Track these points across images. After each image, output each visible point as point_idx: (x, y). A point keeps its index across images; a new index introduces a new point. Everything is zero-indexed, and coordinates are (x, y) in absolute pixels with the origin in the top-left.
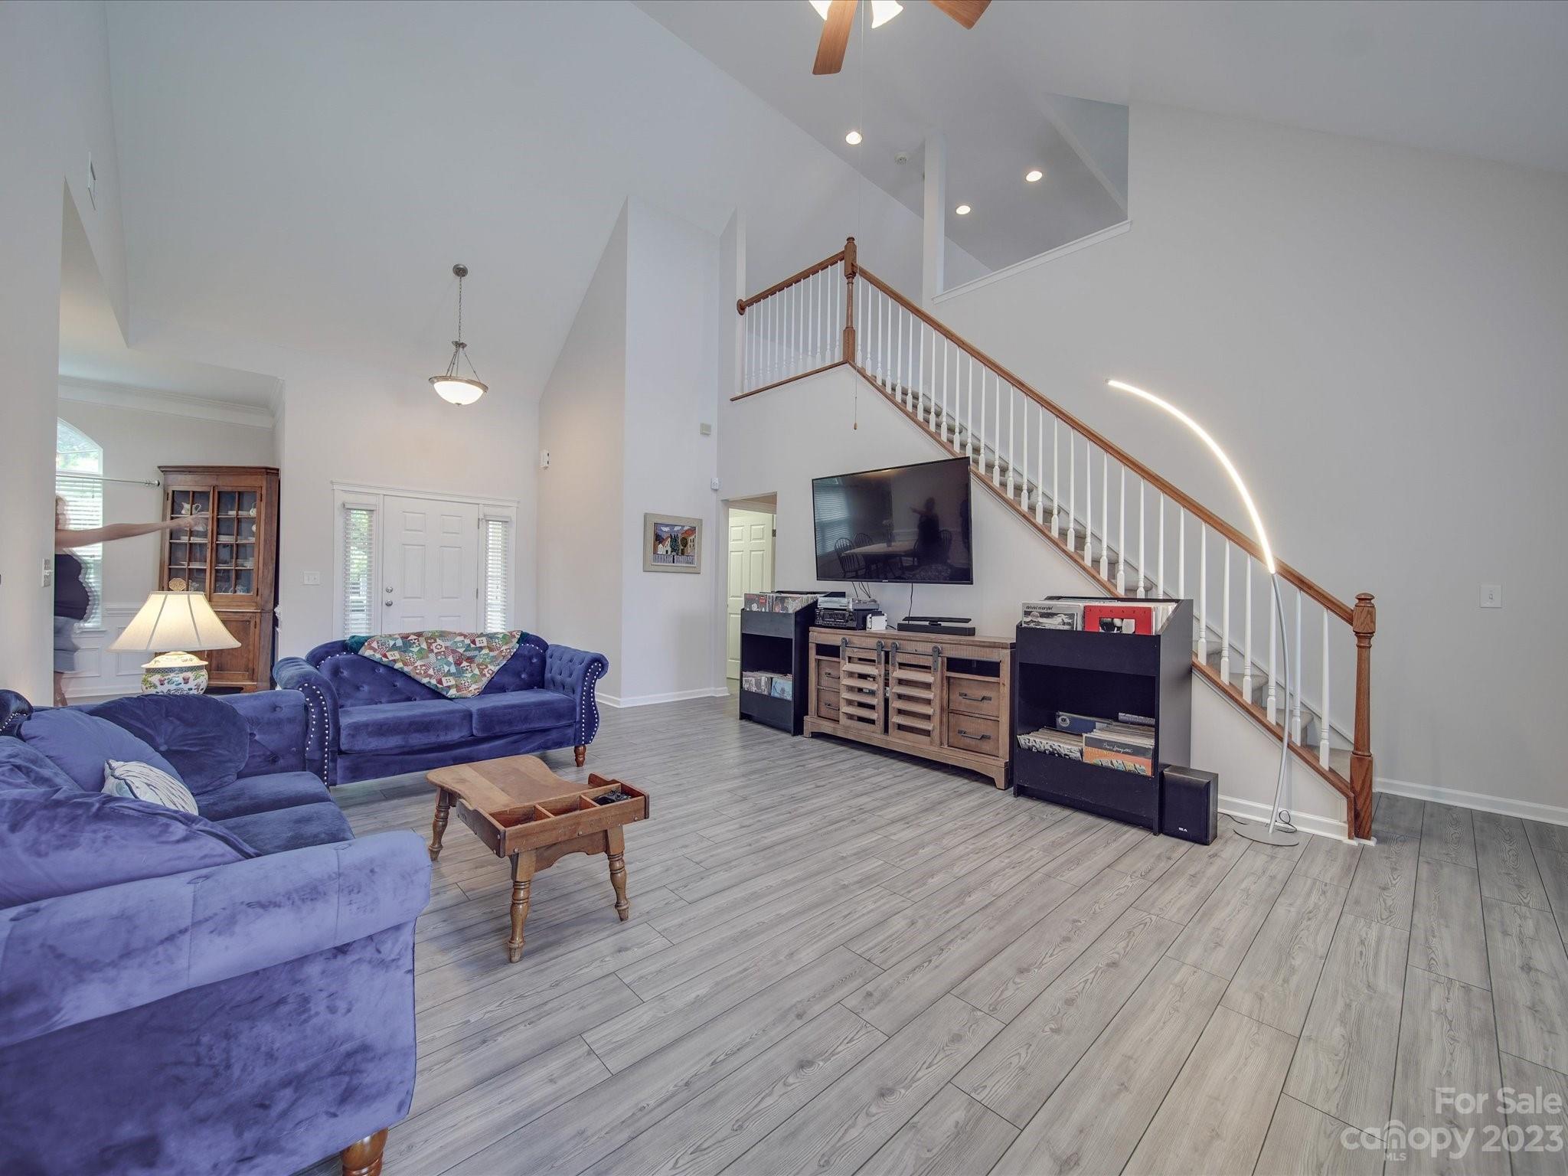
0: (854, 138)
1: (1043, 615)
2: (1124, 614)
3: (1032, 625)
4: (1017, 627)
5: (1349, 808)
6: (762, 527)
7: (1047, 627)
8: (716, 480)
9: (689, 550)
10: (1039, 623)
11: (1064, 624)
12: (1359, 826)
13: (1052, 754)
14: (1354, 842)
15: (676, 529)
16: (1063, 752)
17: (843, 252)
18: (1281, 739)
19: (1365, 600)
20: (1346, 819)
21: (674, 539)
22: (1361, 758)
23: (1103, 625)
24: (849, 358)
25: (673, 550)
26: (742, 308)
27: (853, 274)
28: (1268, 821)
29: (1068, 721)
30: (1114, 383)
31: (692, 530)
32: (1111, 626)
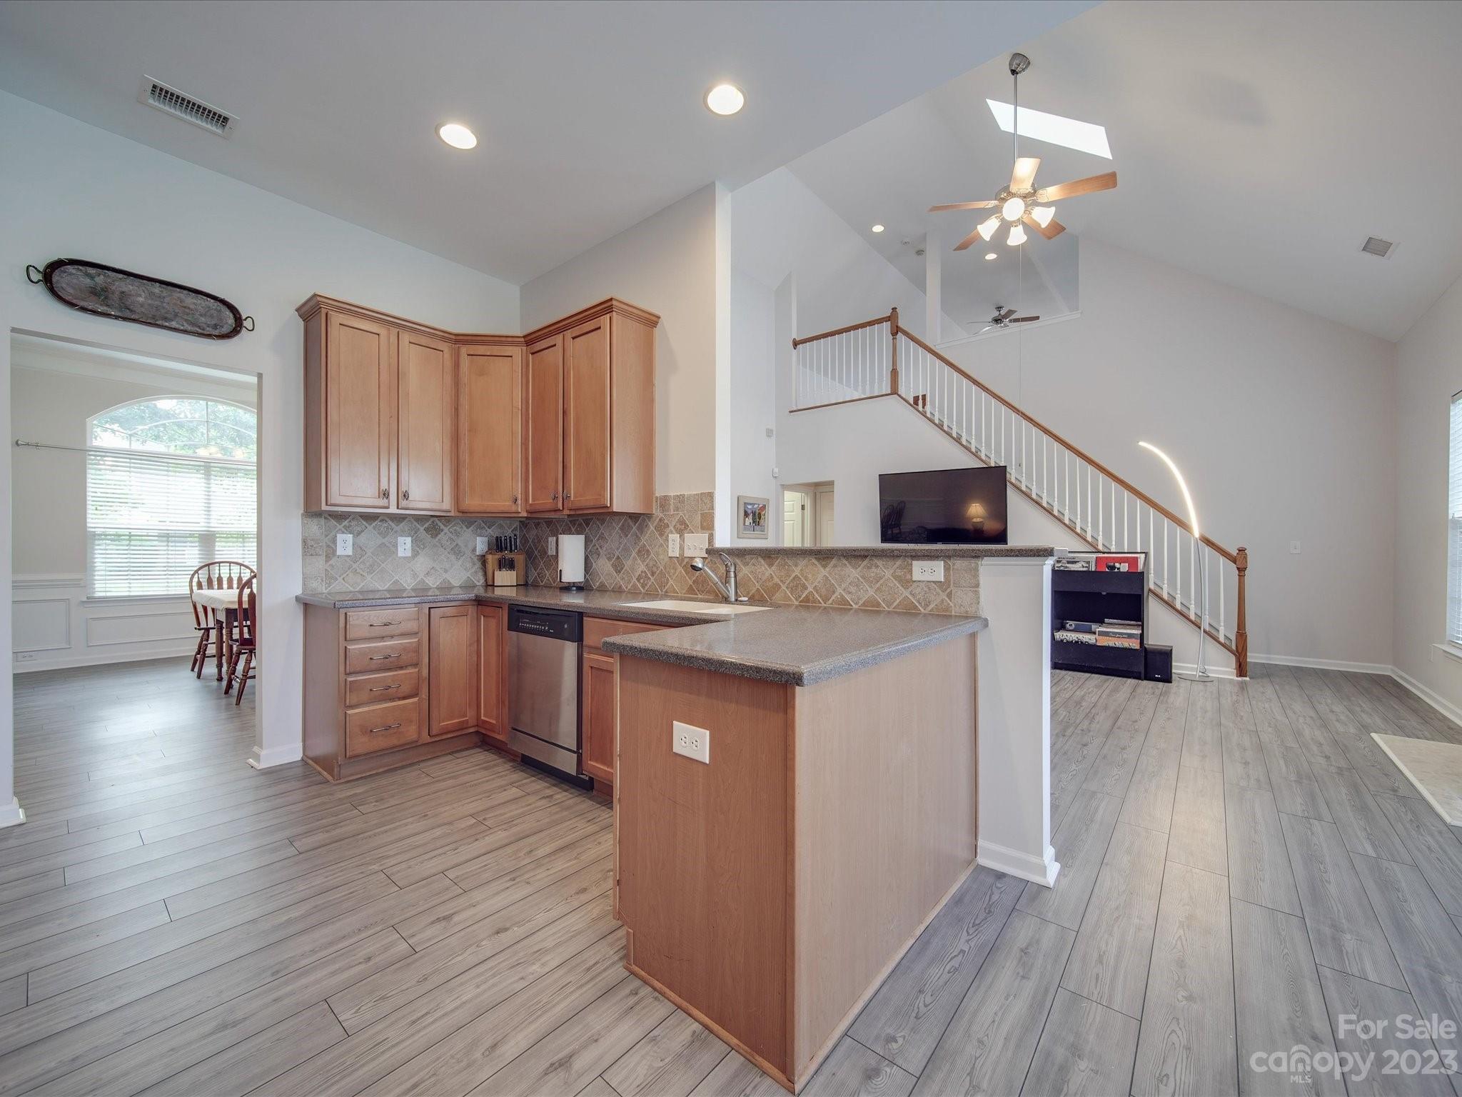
0: (878, 229)
1: (1068, 562)
2: (1121, 561)
3: (1062, 568)
4: (1052, 570)
5: (1236, 662)
6: (792, 503)
7: (1072, 569)
8: (776, 470)
9: (762, 521)
10: (1066, 567)
11: (1083, 567)
12: (1242, 669)
13: (1077, 642)
14: (1240, 679)
15: (756, 506)
16: (1084, 640)
17: (889, 317)
18: (1200, 628)
19: (1241, 550)
20: (1234, 667)
21: (754, 514)
22: (1241, 635)
23: (1109, 567)
24: (894, 391)
25: (754, 522)
26: (796, 344)
27: (897, 333)
28: (1195, 673)
29: (1073, 626)
30: (1142, 444)
31: (764, 507)
32: (1114, 567)
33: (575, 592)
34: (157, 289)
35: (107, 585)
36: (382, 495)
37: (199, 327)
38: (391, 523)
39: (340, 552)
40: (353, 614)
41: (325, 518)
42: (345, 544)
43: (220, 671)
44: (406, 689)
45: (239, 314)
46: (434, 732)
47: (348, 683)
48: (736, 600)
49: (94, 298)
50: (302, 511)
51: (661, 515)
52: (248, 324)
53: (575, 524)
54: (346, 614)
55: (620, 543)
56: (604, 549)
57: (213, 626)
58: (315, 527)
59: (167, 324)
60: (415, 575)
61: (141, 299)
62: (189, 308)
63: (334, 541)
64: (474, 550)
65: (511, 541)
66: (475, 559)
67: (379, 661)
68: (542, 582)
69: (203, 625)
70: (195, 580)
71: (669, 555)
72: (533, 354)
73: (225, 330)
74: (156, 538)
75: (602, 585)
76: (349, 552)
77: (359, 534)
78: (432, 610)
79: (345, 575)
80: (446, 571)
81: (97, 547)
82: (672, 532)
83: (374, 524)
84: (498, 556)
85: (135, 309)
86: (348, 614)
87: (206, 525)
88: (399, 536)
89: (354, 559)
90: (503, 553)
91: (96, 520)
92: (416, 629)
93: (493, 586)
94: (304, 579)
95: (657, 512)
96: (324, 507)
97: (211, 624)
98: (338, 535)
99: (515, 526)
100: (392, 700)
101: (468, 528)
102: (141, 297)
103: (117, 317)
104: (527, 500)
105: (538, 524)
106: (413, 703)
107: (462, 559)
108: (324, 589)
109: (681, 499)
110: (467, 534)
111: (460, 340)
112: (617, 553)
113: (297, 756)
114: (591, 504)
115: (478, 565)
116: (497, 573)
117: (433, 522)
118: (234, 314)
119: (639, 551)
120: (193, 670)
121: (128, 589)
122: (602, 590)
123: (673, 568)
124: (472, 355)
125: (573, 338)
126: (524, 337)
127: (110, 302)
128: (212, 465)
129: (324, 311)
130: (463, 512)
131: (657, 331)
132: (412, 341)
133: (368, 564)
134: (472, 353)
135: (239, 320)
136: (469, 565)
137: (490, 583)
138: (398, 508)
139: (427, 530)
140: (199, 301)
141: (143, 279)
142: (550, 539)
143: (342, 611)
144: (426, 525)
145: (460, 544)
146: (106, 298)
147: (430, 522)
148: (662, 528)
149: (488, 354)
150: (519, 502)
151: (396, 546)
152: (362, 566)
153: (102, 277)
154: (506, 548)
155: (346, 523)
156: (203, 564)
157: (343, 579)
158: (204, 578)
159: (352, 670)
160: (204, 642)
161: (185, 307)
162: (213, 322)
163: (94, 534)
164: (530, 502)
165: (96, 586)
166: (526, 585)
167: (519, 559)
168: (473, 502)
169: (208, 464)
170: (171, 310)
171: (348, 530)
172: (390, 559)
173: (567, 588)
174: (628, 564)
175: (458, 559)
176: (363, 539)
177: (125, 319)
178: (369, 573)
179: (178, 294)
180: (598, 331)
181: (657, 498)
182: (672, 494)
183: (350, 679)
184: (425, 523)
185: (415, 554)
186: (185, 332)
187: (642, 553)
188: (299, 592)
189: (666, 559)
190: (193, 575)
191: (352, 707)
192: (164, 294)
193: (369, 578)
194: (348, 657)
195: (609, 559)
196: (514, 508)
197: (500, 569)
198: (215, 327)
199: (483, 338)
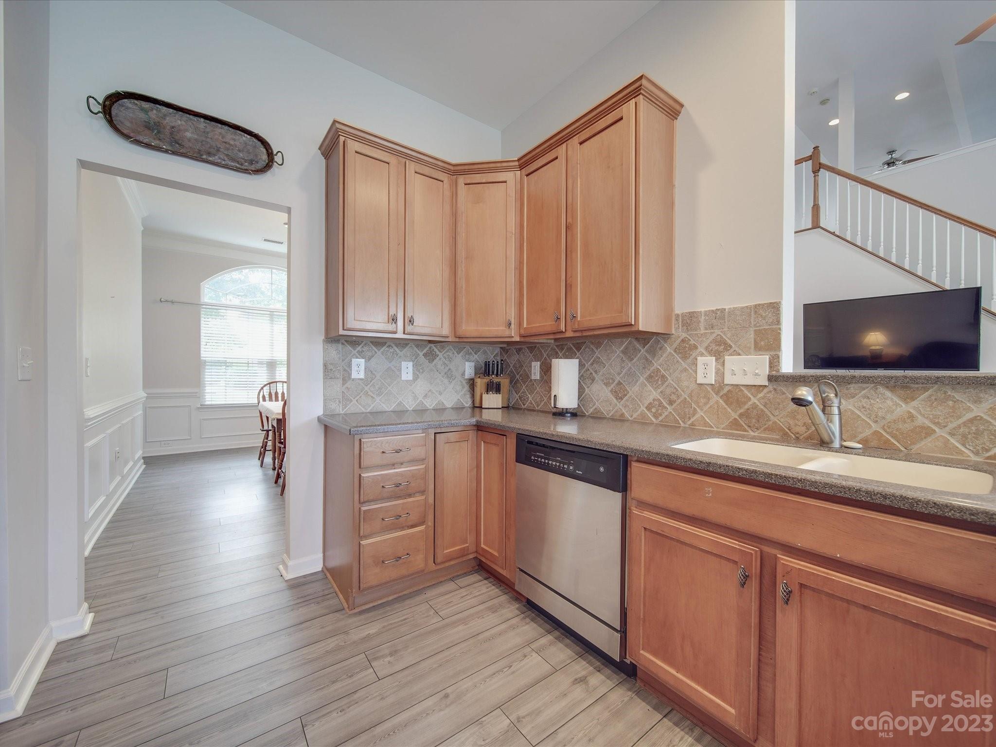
24: (816, 225)
27: (819, 170)
33: (569, 419)
34: (202, 123)
35: (213, 397)
36: (391, 320)
37: (238, 162)
38: (397, 350)
39: (354, 375)
40: (367, 440)
41: (343, 344)
42: (359, 368)
43: (274, 463)
44: (414, 517)
45: (271, 149)
46: (438, 560)
47: (362, 513)
48: (842, 446)
49: (147, 132)
50: (323, 338)
51: (684, 335)
52: (277, 158)
53: (562, 349)
54: (360, 440)
55: (623, 368)
56: (601, 373)
57: (271, 429)
58: (335, 351)
59: (211, 159)
60: (415, 398)
61: (188, 135)
62: (229, 144)
63: (350, 365)
64: (463, 374)
65: (498, 365)
66: (464, 382)
67: (391, 489)
68: (524, 405)
69: (266, 428)
70: (261, 394)
71: (698, 382)
72: (527, 175)
73: (259, 166)
74: (257, 365)
75: (597, 411)
76: (362, 375)
77: (370, 359)
78: (438, 435)
79: (358, 397)
80: (440, 393)
81: (207, 371)
82: (702, 355)
83: (382, 350)
84: (486, 380)
85: (183, 144)
86: (362, 440)
87: (271, 355)
88: (403, 361)
89: (366, 381)
90: (491, 378)
91: (207, 352)
92: (423, 456)
93: (481, 407)
94: (325, 400)
95: (678, 333)
96: (341, 332)
97: (270, 428)
98: (353, 360)
99: (496, 352)
100: (402, 528)
101: (458, 354)
102: (189, 130)
103: (166, 151)
104: (520, 324)
105: (520, 349)
106: (420, 531)
107: (454, 382)
108: (341, 410)
109: (718, 315)
110: (458, 358)
111: (457, 171)
112: (618, 379)
113: (319, 567)
114: (607, 323)
115: (467, 388)
116: (485, 396)
117: (430, 348)
118: (267, 150)
119: (650, 377)
120: (259, 459)
121: (225, 399)
122: (598, 417)
123: (705, 397)
124: (469, 184)
125: (581, 143)
126: (519, 160)
127: (162, 136)
128: (275, 313)
129: (342, 139)
130: (459, 337)
131: (678, 123)
132: (418, 171)
133: (377, 387)
134: (469, 182)
135: (270, 155)
136: (459, 388)
137: (477, 404)
138: (404, 333)
139: (425, 355)
140: (237, 137)
141: (190, 114)
142: (533, 364)
143: (357, 438)
144: (425, 351)
145: (451, 368)
146: (159, 132)
147: (427, 348)
148: (686, 350)
149: (484, 181)
150: (513, 326)
151: (400, 370)
152: (372, 389)
153: (155, 111)
154: (493, 373)
155: (359, 348)
156: (267, 383)
157: (357, 401)
158: (267, 392)
159: (366, 500)
160: (265, 440)
161: (226, 143)
162: (250, 158)
163: (205, 362)
164: (525, 326)
165: (206, 397)
166: (508, 407)
167: (504, 382)
168: (469, 329)
169: (272, 313)
170: (214, 145)
171: (361, 355)
172: (395, 382)
173: (560, 414)
174: (633, 390)
175: (450, 382)
176: (373, 361)
177: (174, 153)
178: (378, 395)
179: (220, 129)
180: (622, 121)
181: (678, 315)
182: (703, 310)
183: (363, 508)
184: (424, 349)
185: (416, 377)
186: (226, 167)
187: (656, 378)
188: (320, 412)
189: (693, 386)
190: (260, 390)
191: (366, 537)
192: (208, 130)
193: (378, 399)
194: (362, 485)
195: (607, 384)
196: (507, 333)
197: (487, 392)
198: (251, 162)
199: (479, 166)
